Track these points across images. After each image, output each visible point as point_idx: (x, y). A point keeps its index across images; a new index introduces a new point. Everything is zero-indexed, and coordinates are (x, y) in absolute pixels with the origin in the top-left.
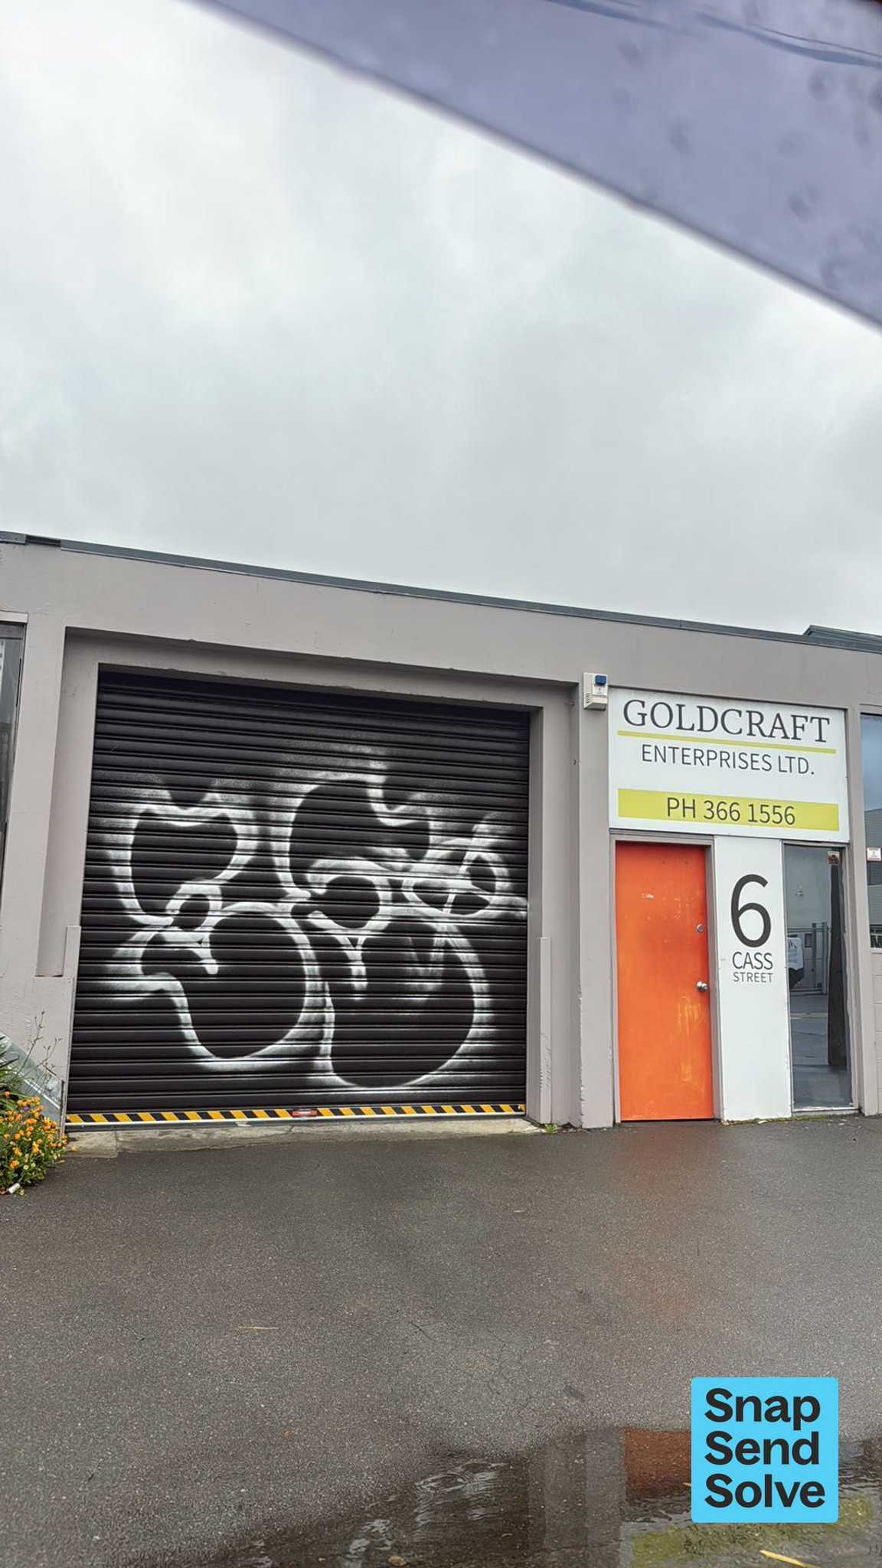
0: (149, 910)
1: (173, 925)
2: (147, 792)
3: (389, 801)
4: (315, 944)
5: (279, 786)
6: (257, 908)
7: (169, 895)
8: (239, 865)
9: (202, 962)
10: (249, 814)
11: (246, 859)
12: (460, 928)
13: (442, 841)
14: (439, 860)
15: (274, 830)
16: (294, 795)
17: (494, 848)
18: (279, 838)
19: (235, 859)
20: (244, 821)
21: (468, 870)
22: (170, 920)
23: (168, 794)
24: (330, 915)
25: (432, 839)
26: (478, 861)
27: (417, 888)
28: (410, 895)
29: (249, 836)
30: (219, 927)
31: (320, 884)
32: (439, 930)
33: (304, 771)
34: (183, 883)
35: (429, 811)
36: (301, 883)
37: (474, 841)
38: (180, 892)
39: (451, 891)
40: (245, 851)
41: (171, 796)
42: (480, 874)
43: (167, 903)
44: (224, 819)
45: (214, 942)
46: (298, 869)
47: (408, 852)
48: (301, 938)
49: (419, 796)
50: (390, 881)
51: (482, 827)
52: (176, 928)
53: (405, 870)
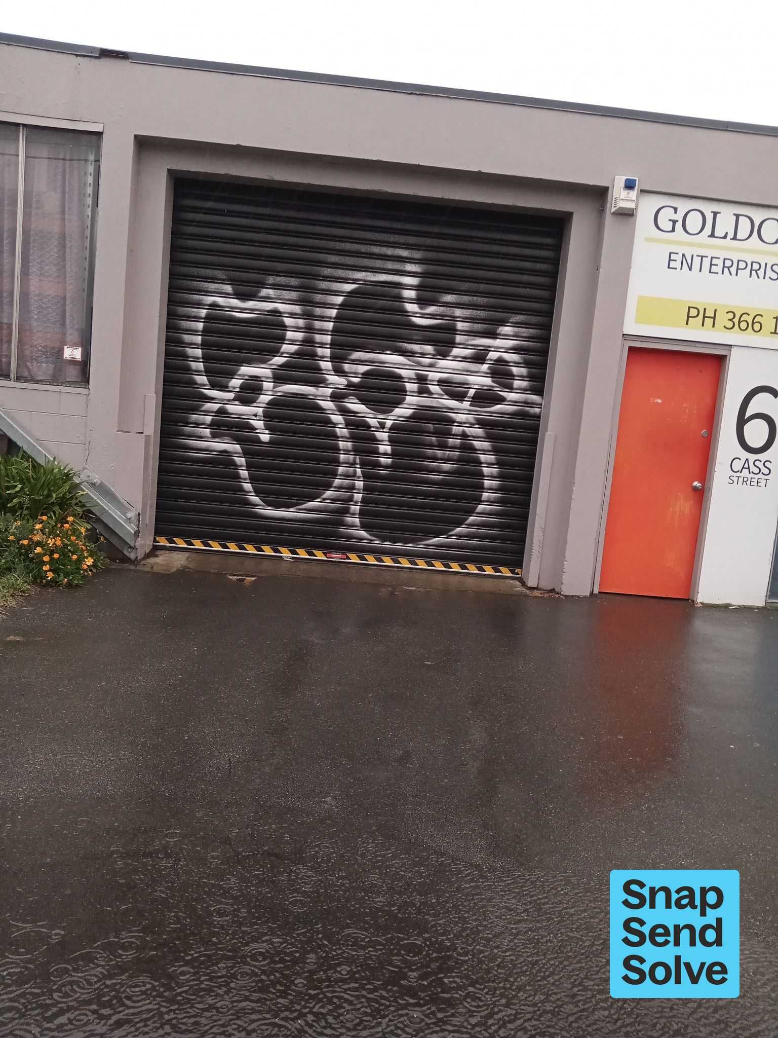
0: (216, 386)
1: (234, 400)
2: (213, 287)
3: (422, 301)
4: (349, 424)
5: (323, 285)
6: (302, 390)
7: (232, 374)
8: (288, 353)
9: (257, 431)
10: (297, 309)
11: (293, 348)
12: (477, 419)
13: (468, 340)
14: (464, 358)
15: (318, 324)
16: (336, 293)
17: (515, 350)
18: (323, 332)
19: (285, 348)
20: (293, 315)
21: (489, 368)
22: (231, 396)
23: (231, 289)
24: (363, 401)
25: (459, 338)
26: (500, 361)
27: (441, 382)
28: (435, 389)
29: (297, 329)
30: (271, 403)
31: (355, 373)
32: (458, 420)
33: (347, 271)
34: (243, 366)
35: (458, 312)
36: (339, 372)
37: (498, 342)
38: (239, 373)
39: (472, 386)
40: (293, 342)
41: (233, 291)
42: (500, 372)
43: (230, 381)
44: (276, 312)
45: (267, 416)
46: (338, 360)
47: (435, 350)
48: (338, 419)
49: (449, 298)
50: (417, 375)
51: (506, 330)
52: (237, 403)
53: (431, 365)
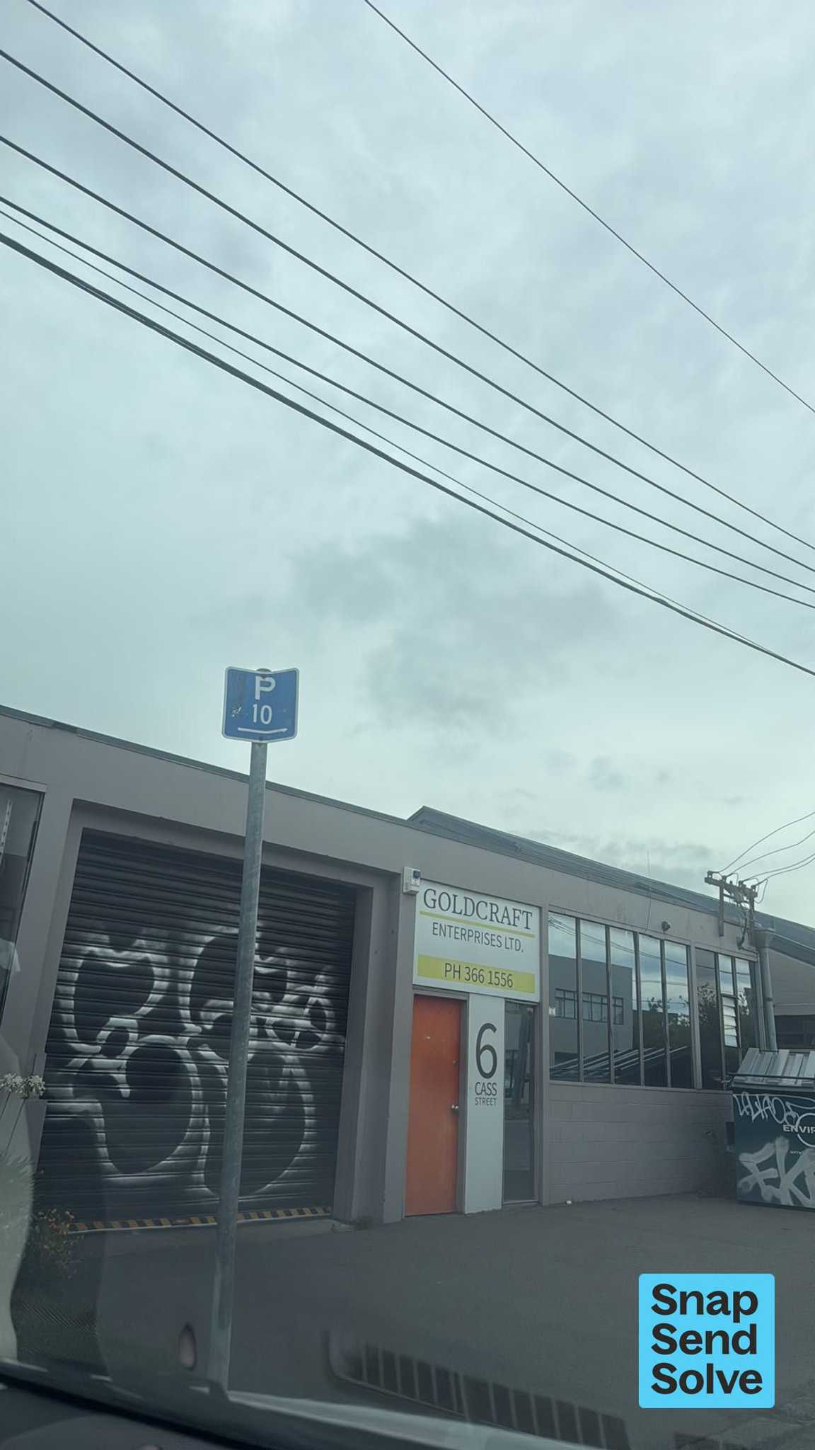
0: (84, 1039)
1: (101, 1053)
2: (93, 936)
3: (262, 952)
4: (201, 1072)
5: (188, 936)
6: (163, 1040)
7: (101, 1025)
8: (152, 1003)
9: (117, 1086)
10: (165, 959)
11: (159, 997)
12: (301, 1060)
13: (295, 987)
14: (292, 1003)
15: (181, 973)
16: (198, 944)
17: (326, 995)
18: (185, 980)
19: (153, 997)
20: (160, 964)
21: (309, 1012)
22: (99, 1048)
23: (108, 939)
24: (213, 1048)
25: (289, 985)
26: (317, 1004)
27: (276, 1026)
28: (270, 1032)
29: (163, 978)
30: (134, 1055)
31: (209, 1020)
32: (287, 1061)
33: (208, 925)
34: (112, 1017)
35: (288, 962)
36: (195, 1019)
37: (315, 989)
38: (108, 1024)
39: (296, 1029)
40: (158, 991)
41: (111, 941)
42: (316, 1015)
43: (99, 1033)
44: (146, 962)
45: (129, 1069)
46: (195, 1007)
47: (271, 996)
48: (192, 1066)
49: (282, 950)
50: (258, 1019)
51: (321, 977)
52: (101, 1056)
53: (269, 1011)
